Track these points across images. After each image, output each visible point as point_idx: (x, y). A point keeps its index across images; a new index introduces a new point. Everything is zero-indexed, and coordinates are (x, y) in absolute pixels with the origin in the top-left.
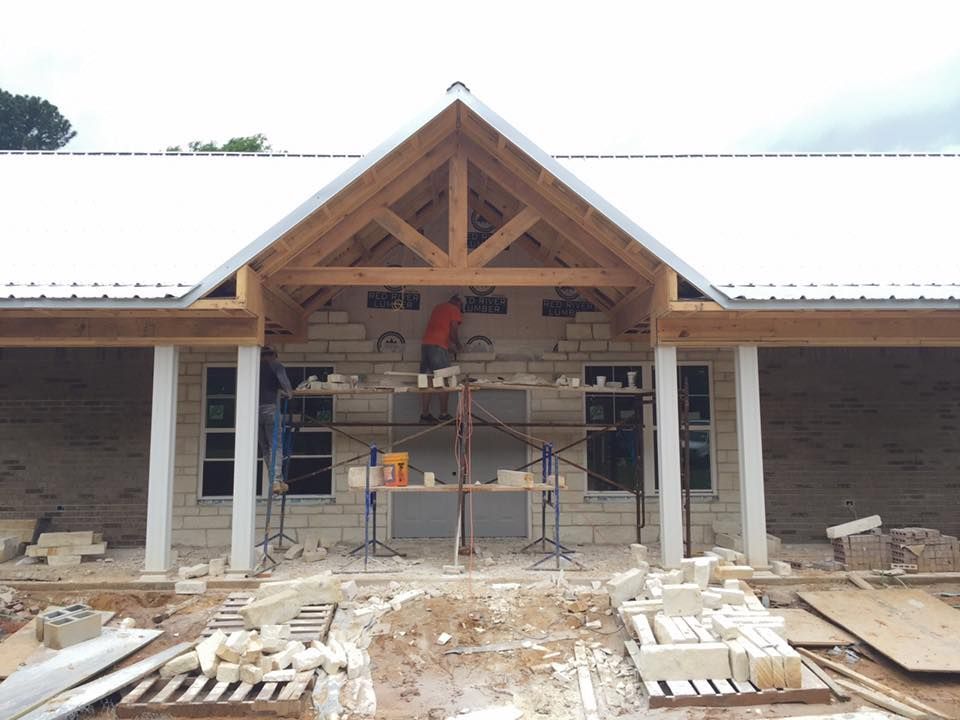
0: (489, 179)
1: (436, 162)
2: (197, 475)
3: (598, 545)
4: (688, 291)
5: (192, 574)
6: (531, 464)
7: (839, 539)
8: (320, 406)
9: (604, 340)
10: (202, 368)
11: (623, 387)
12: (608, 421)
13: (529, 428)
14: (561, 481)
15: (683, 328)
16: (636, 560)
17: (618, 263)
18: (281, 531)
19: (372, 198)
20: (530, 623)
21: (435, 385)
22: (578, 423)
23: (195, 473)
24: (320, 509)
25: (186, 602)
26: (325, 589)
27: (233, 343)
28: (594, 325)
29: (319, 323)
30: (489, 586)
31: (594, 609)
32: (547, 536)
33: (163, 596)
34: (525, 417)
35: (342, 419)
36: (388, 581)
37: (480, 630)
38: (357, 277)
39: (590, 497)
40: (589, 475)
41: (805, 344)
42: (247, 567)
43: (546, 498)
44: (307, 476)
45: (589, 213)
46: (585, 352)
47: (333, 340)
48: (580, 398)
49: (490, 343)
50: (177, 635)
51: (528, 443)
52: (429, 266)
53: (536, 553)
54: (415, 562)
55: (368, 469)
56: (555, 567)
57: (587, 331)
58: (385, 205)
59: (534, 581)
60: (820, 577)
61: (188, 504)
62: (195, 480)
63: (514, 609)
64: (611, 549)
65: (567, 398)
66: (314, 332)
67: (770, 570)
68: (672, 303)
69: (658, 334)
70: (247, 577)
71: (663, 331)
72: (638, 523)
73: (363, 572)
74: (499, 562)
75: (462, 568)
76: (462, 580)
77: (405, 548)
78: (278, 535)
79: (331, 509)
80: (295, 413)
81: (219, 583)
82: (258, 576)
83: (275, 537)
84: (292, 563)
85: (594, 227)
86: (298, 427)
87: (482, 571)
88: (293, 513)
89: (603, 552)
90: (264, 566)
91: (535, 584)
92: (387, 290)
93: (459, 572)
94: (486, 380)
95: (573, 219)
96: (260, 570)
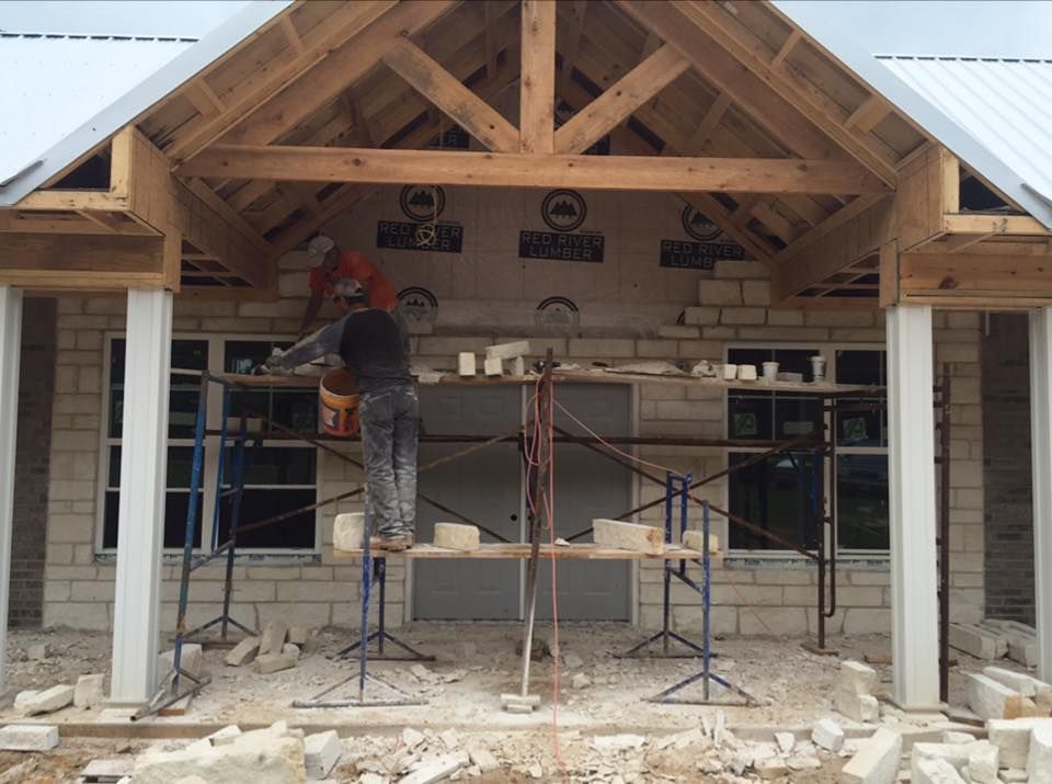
2: (94, 514)
3: (747, 638)
5: (37, 708)
8: (297, 405)
9: (759, 307)
10: (103, 339)
11: (805, 382)
12: (763, 435)
13: (636, 446)
15: (946, 271)
17: (830, 150)
18: (226, 611)
21: (488, 372)
22: (716, 439)
23: (90, 510)
24: (295, 572)
26: (268, 768)
27: (118, 283)
28: (746, 284)
29: (294, 271)
30: (586, 742)
32: (670, 629)
34: (630, 429)
36: (398, 728)
38: (352, 166)
39: (732, 560)
40: (732, 525)
42: (140, 696)
43: (676, 568)
46: (729, 326)
48: (717, 400)
49: (573, 308)
51: (633, 469)
52: (484, 149)
53: (653, 655)
54: (450, 677)
56: (700, 697)
57: (730, 292)
58: (404, 33)
59: (671, 732)
61: (78, 561)
62: (92, 524)
64: (774, 650)
65: (698, 400)
66: (285, 285)
68: (946, 217)
69: (901, 282)
70: (133, 718)
71: (911, 276)
72: (821, 606)
73: (353, 705)
74: (597, 680)
75: (536, 699)
76: (539, 729)
77: (433, 642)
78: (220, 619)
79: (312, 572)
80: (251, 417)
81: (85, 726)
82: (161, 713)
83: (214, 622)
84: (235, 677)
85: (789, 83)
86: (258, 439)
87: (570, 702)
88: (248, 578)
89: (765, 657)
90: (174, 692)
91: (674, 738)
92: (408, 220)
93: (530, 708)
94: (575, 365)
95: (749, 67)
96: (166, 701)
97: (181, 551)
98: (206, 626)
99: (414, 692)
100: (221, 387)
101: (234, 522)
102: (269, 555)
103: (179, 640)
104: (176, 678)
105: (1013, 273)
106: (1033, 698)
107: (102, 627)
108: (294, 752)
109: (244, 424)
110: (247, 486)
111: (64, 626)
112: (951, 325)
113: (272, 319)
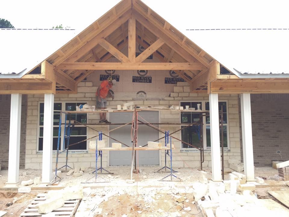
0: (145, 28)
1: (123, 21)
2: (36, 143)
3: (186, 168)
4: (224, 71)
5: (26, 184)
6: (161, 139)
7: (282, 168)
8: (82, 117)
9: (187, 92)
10: (38, 103)
11: (195, 110)
12: (189, 122)
13: (160, 125)
14: (173, 146)
15: (221, 86)
16: (202, 178)
17: (195, 60)
18: (67, 164)
19: (98, 35)
20: (161, 208)
21: (124, 109)
22: (178, 123)
23: (35, 142)
24: (82, 155)
25: (22, 197)
26: (75, 194)
27: (42, 93)
28: (184, 87)
29: (81, 87)
30: (144, 189)
31: (187, 201)
32: (167, 166)
33: (14, 193)
34: (158, 121)
35: (90, 122)
36: (104, 187)
37: (140, 212)
39: (182, 150)
41: (269, 93)
42: (48, 181)
43: (167, 152)
44: (77, 143)
45: (184, 40)
46: (181, 97)
47: (87, 93)
48: (179, 114)
49: (145, 94)
50: (12, 214)
51: (159, 131)
52: (121, 62)
53: (163, 172)
54: (116, 177)
55: (97, 142)
56: (170, 180)
57: (181, 89)
58: (103, 38)
59: (162, 187)
60: (275, 184)
62: (35, 145)
63: (154, 200)
64: (191, 170)
65: (174, 114)
66: (79, 90)
67: (255, 181)
68: (217, 76)
69: (211, 89)
70: (47, 186)
71: (213, 87)
72: (201, 160)
73: (94, 183)
74: (149, 177)
75: (134, 180)
76: (134, 187)
77: (114, 170)
78: (65, 166)
79: (86, 155)
80: (71, 120)
81: (36, 188)
82: (53, 185)
83: (64, 166)
84: (69, 178)
85: (186, 46)
86: (73, 125)
87: (142, 181)
88: (71, 157)
89: (188, 172)
90: (55, 180)
91: (163, 188)
92: (107, 74)
93: (133, 182)
94: (143, 107)
95: (177, 43)
96: (54, 182)
97: (56, 151)
98: (62, 167)
99: (108, 180)
100: (65, 114)
101: (68, 144)
102: (76, 151)
103: (56, 170)
104: (56, 177)
105: (235, 86)
106: (242, 178)
107: (38, 168)
108: (80, 190)
109: (70, 122)
110: (71, 136)
111: (30, 168)
112: (231, 96)
113: (76, 98)
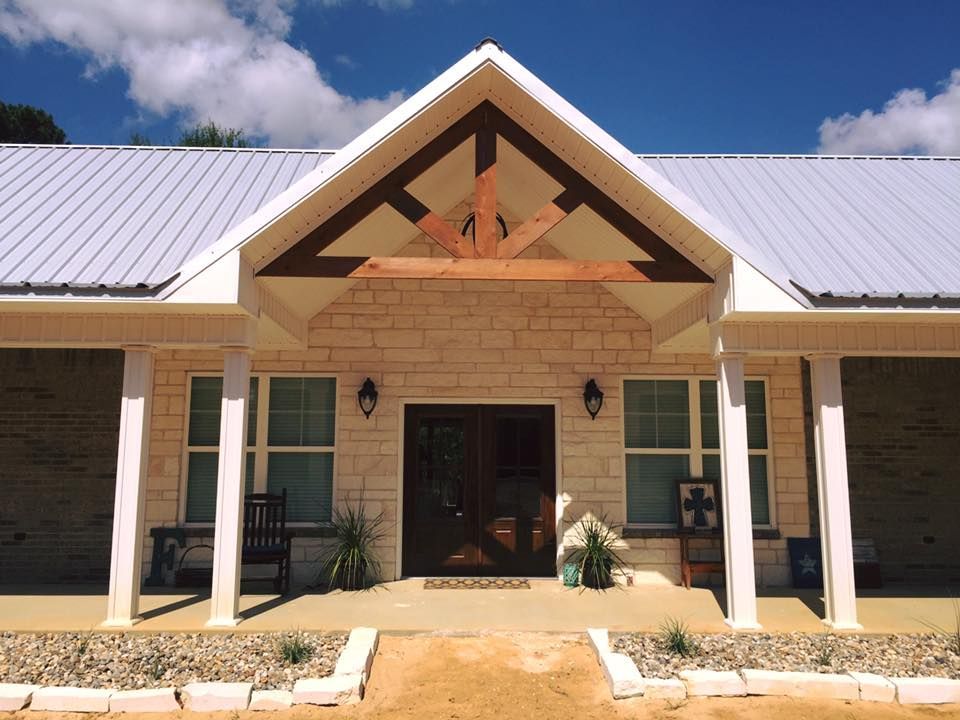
2: (179, 500)
9: (645, 350)
10: (186, 377)
29: (318, 328)
38: (368, 269)
46: (623, 364)
47: (336, 347)
52: (452, 257)
62: (176, 506)
66: (313, 338)
112: (780, 362)
113: (304, 362)
